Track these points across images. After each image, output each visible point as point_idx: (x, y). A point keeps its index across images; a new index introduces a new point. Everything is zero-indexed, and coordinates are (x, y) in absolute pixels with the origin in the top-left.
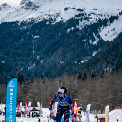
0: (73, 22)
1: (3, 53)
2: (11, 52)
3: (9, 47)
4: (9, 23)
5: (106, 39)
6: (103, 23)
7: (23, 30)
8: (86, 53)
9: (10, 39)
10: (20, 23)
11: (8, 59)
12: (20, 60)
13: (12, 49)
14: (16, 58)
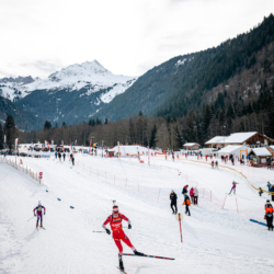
0: (84, 90)
5: (105, 101)
6: (103, 91)
8: (92, 111)
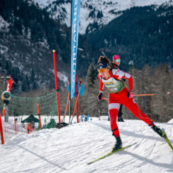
1: (131, 50)
2: (143, 49)
3: (139, 42)
4: (141, 7)
7: (161, 17)
9: (142, 29)
10: (158, 7)
11: (137, 58)
12: (155, 61)
13: (144, 45)
14: (150, 57)
